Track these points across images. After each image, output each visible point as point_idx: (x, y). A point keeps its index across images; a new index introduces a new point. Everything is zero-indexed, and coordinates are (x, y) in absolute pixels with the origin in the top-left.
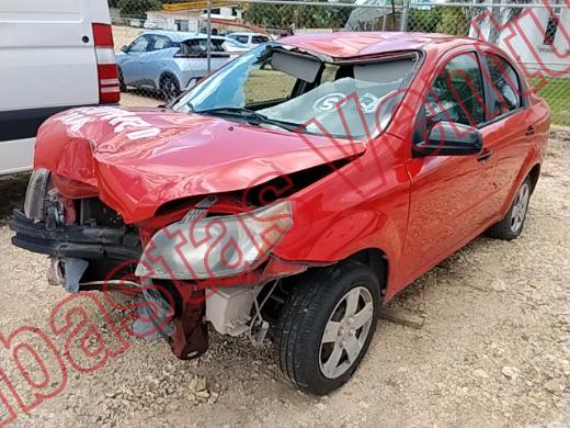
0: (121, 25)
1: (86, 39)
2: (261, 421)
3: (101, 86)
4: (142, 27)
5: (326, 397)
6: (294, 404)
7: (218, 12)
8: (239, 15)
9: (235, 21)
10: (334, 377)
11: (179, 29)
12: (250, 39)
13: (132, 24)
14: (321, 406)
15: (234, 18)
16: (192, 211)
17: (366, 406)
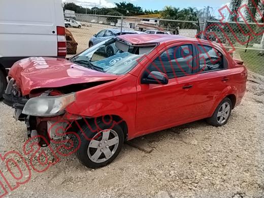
0: (107, 24)
1: (54, 32)
2: (65, 173)
3: (58, 50)
4: (115, 26)
5: (93, 170)
6: (81, 170)
7: (148, 20)
8: (158, 22)
9: (155, 25)
10: (97, 162)
11: (131, 27)
12: (156, 33)
13: (111, 24)
14: (90, 172)
15: (155, 23)
16: (43, 93)
17: (106, 175)
